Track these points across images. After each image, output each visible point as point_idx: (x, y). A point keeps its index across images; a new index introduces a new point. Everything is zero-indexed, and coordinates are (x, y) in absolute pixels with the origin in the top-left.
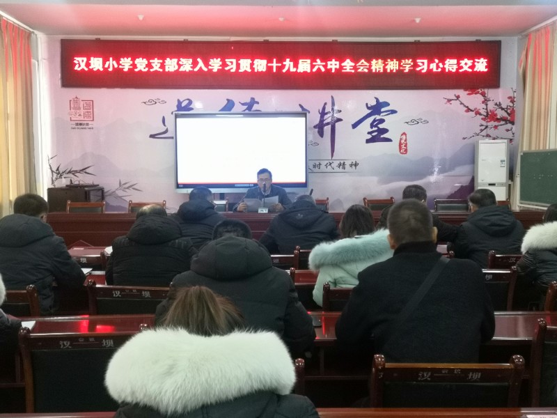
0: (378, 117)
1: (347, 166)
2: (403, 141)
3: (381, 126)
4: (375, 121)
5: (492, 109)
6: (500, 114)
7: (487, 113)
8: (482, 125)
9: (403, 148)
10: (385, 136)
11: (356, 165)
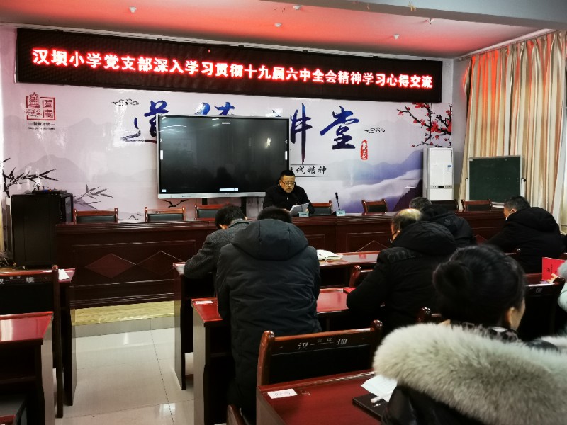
0: (343, 125)
1: (316, 171)
2: (364, 148)
4: (340, 128)
5: (434, 120)
6: (441, 125)
7: (431, 124)
8: (426, 135)
9: (364, 154)
10: (349, 142)
11: (324, 169)
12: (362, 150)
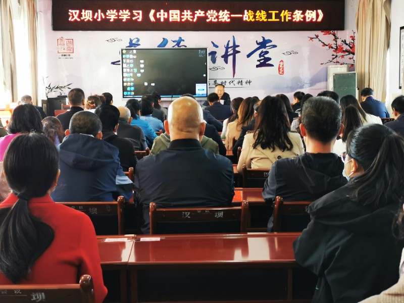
0: (264, 50)
1: (244, 83)
2: (281, 66)
3: (266, 56)
4: (262, 52)
6: (345, 47)
7: (337, 47)
8: (333, 55)
9: (281, 70)
10: (269, 62)
11: (250, 82)
12: (279, 68)
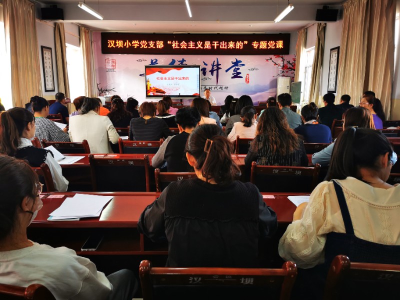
0: (237, 67)
1: (223, 88)
3: (238, 71)
4: (235, 69)
5: (286, 64)
6: (289, 66)
8: (281, 71)
10: (240, 75)
11: (227, 88)
12: (246, 79)
